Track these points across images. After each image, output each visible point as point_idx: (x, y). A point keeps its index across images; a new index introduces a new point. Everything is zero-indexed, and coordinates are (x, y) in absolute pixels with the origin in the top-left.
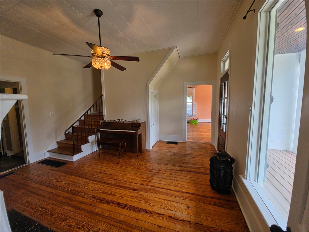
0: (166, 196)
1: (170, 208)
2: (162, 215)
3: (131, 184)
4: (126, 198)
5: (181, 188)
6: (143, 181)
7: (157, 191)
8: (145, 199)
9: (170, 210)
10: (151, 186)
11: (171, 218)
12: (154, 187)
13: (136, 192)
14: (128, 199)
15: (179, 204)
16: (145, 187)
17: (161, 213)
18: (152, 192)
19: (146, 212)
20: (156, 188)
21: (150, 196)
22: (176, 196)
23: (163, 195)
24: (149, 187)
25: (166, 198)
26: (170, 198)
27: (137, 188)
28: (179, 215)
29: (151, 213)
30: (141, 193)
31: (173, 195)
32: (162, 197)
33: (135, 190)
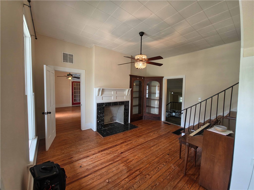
0: (101, 162)
1: (92, 160)
2: (93, 155)
3: (130, 153)
4: (119, 148)
5: (96, 176)
6: (128, 159)
7: (110, 161)
8: (110, 154)
9: (91, 159)
10: (118, 161)
11: (88, 157)
12: (115, 161)
13: (120, 153)
14: (118, 148)
15: (88, 164)
16: (119, 158)
17: (95, 155)
18: (112, 159)
19: (101, 151)
20: (113, 162)
21: (109, 156)
22: (94, 167)
23: (103, 162)
24: (118, 160)
25: (99, 162)
26: (96, 163)
27: (122, 154)
28: (85, 160)
29: (99, 152)
30: (117, 154)
31: (97, 166)
32: (103, 161)
33: (122, 153)
